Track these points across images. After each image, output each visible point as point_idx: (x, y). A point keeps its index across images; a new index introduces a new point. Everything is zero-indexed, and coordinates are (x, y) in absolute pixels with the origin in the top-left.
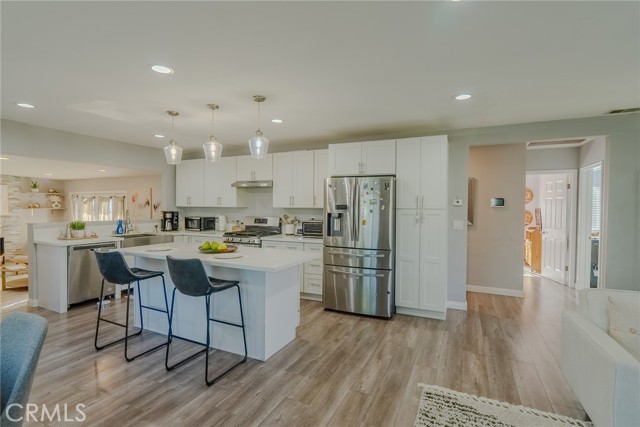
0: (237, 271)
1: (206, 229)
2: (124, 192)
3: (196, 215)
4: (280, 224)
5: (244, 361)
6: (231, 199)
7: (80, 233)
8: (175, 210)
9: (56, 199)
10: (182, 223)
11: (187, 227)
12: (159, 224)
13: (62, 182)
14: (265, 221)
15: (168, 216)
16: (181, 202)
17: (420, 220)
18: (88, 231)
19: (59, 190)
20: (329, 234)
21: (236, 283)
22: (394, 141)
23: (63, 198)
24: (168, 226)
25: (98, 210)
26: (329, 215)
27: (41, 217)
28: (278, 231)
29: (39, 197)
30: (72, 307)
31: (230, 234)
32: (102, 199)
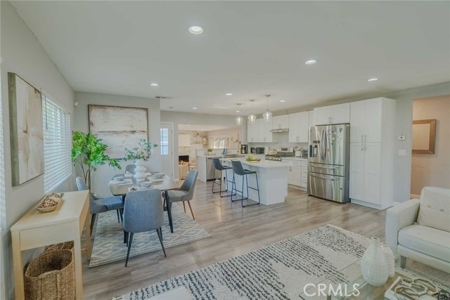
0: (257, 167)
1: (259, 153)
2: (228, 136)
3: (255, 147)
4: (294, 151)
5: (258, 204)
6: (270, 138)
7: (210, 153)
8: (246, 144)
9: (205, 139)
10: (249, 150)
11: (252, 152)
12: (240, 151)
13: (207, 132)
14: (286, 149)
15: (244, 147)
16: (249, 141)
17: (364, 149)
18: (213, 152)
19: (206, 136)
20: (311, 156)
21: (255, 172)
22: (349, 104)
23: (207, 139)
24: (244, 151)
25: (219, 144)
26: (311, 146)
27: (200, 147)
28: (292, 154)
29: (199, 139)
30: (208, 180)
31: (268, 155)
32: (220, 139)
